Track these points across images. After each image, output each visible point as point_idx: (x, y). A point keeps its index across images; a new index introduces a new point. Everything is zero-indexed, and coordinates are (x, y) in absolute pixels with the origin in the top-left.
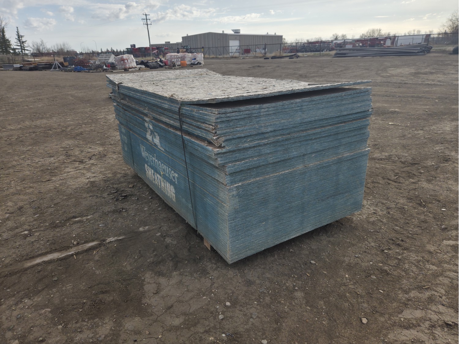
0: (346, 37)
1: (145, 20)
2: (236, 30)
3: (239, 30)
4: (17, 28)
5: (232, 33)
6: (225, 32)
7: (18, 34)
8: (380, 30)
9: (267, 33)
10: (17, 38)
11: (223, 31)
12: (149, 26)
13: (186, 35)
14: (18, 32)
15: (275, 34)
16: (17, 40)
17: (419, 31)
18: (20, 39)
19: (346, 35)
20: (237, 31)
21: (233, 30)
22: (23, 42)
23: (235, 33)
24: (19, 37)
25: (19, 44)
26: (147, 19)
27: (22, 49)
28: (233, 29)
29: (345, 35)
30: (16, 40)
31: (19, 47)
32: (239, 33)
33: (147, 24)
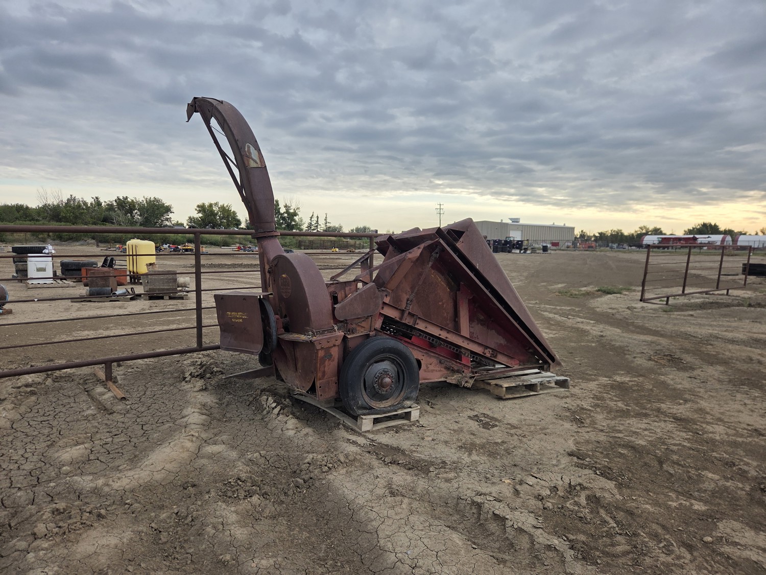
2: (514, 219)
3: (519, 219)
5: (510, 222)
6: (504, 221)
9: (552, 224)
11: (502, 220)
12: (441, 215)
15: (564, 225)
20: (515, 220)
21: (511, 219)
23: (513, 222)
28: (511, 217)
32: (519, 222)
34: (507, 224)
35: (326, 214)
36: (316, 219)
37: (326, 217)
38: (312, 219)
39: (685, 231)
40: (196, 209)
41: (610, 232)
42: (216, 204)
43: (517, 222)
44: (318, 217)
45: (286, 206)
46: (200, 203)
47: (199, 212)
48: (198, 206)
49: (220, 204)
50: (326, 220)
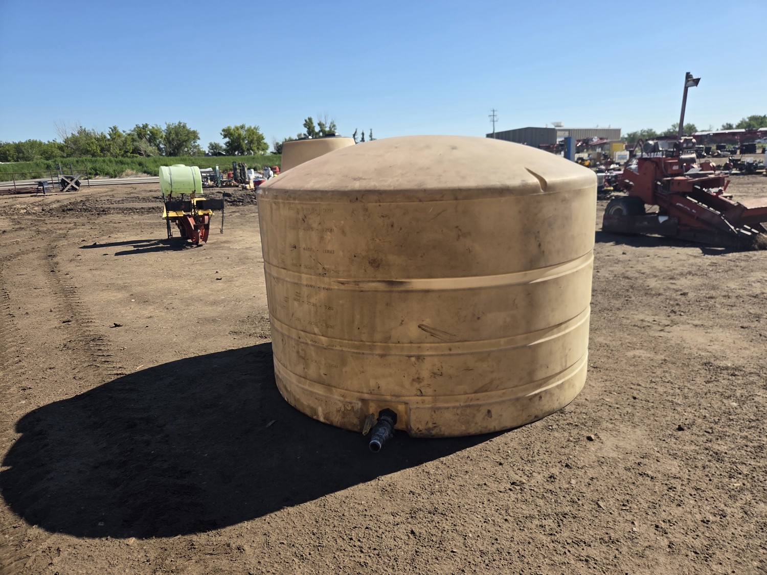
1: (492, 117)
2: (558, 123)
3: (562, 123)
11: (547, 125)
15: (610, 126)
20: (559, 125)
21: (553, 124)
23: (555, 126)
26: (493, 116)
32: (562, 127)
33: (494, 121)
35: (371, 130)
36: (361, 136)
37: (371, 133)
38: (356, 137)
39: (723, 126)
40: (221, 134)
41: (640, 132)
42: (242, 127)
44: (363, 134)
45: (320, 124)
46: (225, 127)
47: (225, 136)
48: (224, 130)
49: (247, 126)
50: (371, 136)
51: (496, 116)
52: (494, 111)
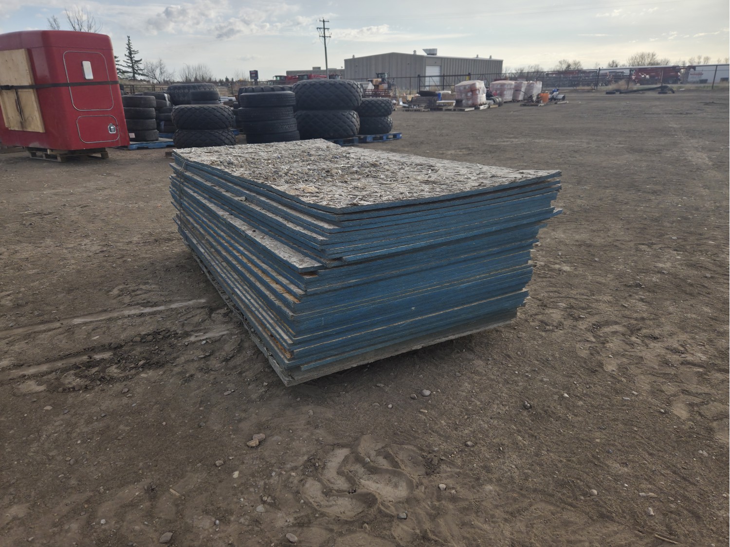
0: (580, 65)
1: (322, 30)
2: (430, 50)
3: (435, 50)
4: (129, 37)
5: (425, 54)
6: (417, 53)
7: (130, 47)
8: (653, 55)
9: (476, 56)
10: (127, 54)
11: (415, 51)
13: (351, 57)
14: (129, 44)
15: (491, 57)
16: (128, 58)
17: (707, 59)
18: (132, 56)
19: (581, 63)
20: (432, 52)
21: (425, 50)
22: (137, 62)
23: (428, 54)
24: (130, 53)
25: (131, 65)
26: (324, 28)
27: (134, 73)
28: (425, 48)
29: (579, 62)
30: (126, 58)
31: (130, 70)
32: (436, 54)
33: (325, 37)
34: (422, 57)
43: (433, 54)
51: (328, 29)
52: (324, 21)
